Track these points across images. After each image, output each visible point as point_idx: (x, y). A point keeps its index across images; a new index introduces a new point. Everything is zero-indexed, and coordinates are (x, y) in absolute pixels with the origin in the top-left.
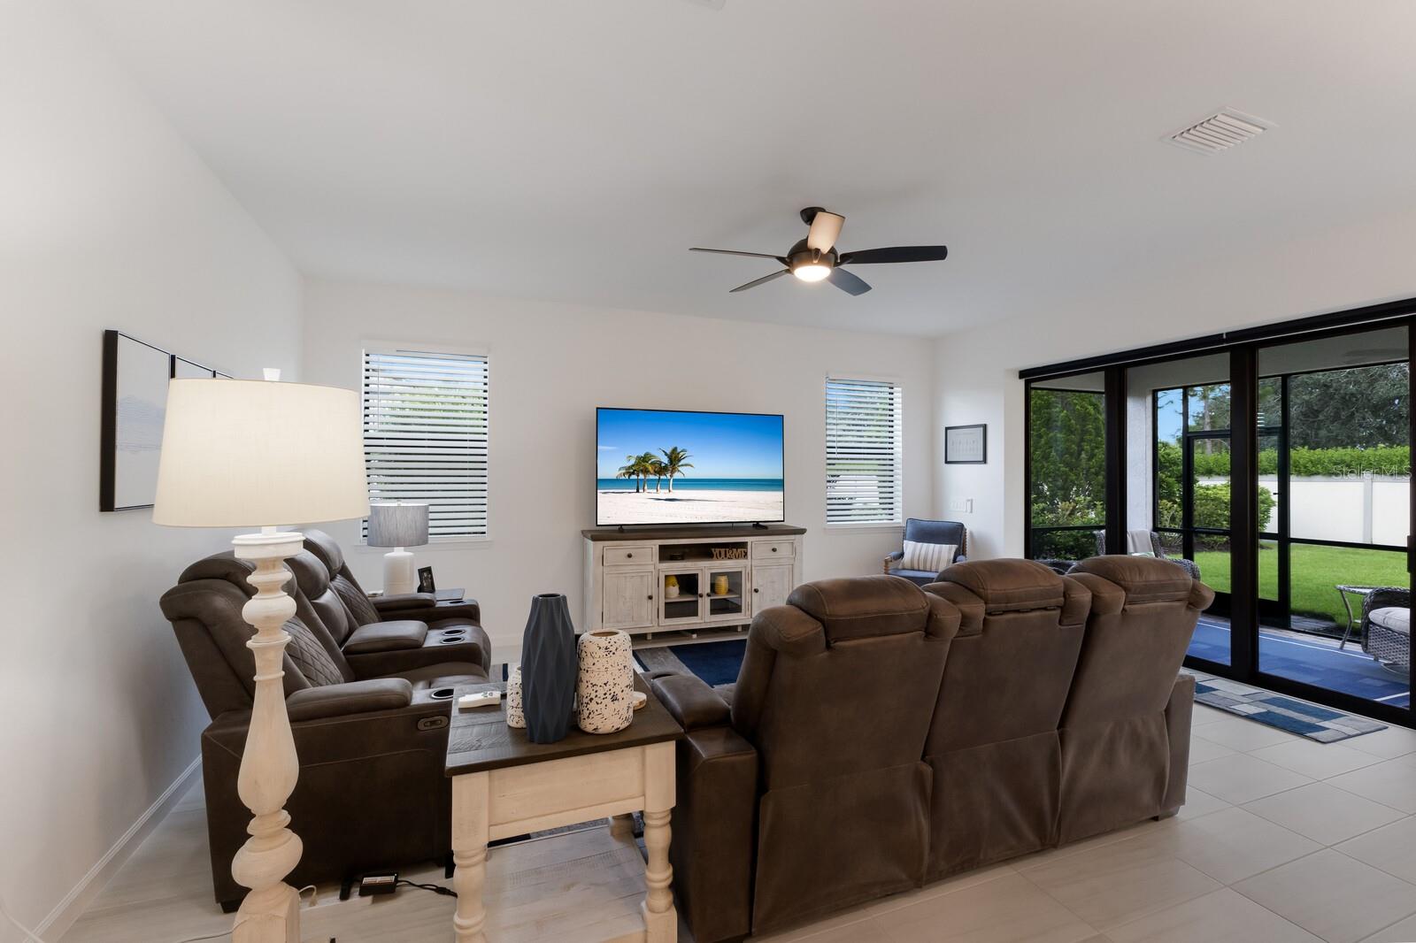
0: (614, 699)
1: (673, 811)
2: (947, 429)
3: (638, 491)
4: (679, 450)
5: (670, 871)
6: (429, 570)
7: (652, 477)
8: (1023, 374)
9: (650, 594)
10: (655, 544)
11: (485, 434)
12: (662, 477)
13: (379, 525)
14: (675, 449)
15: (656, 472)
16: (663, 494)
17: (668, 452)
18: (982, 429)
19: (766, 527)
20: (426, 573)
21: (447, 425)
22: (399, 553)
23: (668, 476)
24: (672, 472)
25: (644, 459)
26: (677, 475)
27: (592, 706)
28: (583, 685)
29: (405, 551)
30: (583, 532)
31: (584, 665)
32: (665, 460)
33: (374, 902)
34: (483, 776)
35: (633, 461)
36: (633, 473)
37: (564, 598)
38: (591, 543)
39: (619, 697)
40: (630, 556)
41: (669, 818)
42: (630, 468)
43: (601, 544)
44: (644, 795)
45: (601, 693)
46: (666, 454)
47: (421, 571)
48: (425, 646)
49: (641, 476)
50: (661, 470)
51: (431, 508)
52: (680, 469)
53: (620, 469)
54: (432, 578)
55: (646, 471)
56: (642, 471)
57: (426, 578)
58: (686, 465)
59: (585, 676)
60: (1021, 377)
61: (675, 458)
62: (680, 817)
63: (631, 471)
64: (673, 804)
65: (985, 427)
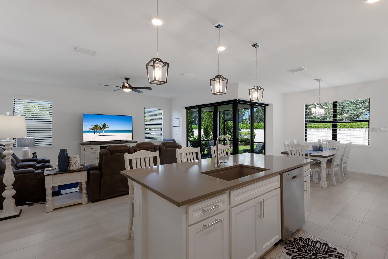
0: (76, 165)
1: (87, 182)
2: (173, 119)
3: (94, 134)
4: (105, 124)
5: (86, 191)
6: (35, 153)
7: (98, 130)
8: (186, 108)
9: (97, 157)
10: (99, 146)
11: (51, 120)
12: (101, 130)
13: (21, 142)
14: (104, 124)
15: (99, 129)
16: (101, 134)
17: (103, 124)
18: (178, 119)
19: (128, 141)
20: (34, 154)
21: (40, 118)
22: (27, 149)
23: (103, 130)
24: (104, 129)
25: (97, 126)
26: (105, 130)
27: (72, 166)
28: (70, 163)
29: (28, 148)
30: (80, 144)
31: (70, 160)
32: (102, 126)
33: (28, 206)
34: (51, 176)
35: (93, 127)
36: (93, 129)
37: (66, 149)
38: (82, 146)
39: (77, 164)
40: (92, 149)
41: (86, 183)
42: (92, 128)
43: (84, 146)
44: (81, 179)
45: (73, 164)
46: (102, 125)
47: (33, 154)
48: (36, 166)
49: (95, 130)
50: (101, 128)
51: (36, 139)
52: (106, 128)
53: (90, 128)
54: (36, 155)
55: (97, 129)
56: (96, 129)
57: (35, 155)
58: (107, 127)
59: (70, 162)
60: (185, 109)
61: (104, 126)
62: (88, 183)
63: (92, 129)
64: (87, 181)
65: (179, 119)
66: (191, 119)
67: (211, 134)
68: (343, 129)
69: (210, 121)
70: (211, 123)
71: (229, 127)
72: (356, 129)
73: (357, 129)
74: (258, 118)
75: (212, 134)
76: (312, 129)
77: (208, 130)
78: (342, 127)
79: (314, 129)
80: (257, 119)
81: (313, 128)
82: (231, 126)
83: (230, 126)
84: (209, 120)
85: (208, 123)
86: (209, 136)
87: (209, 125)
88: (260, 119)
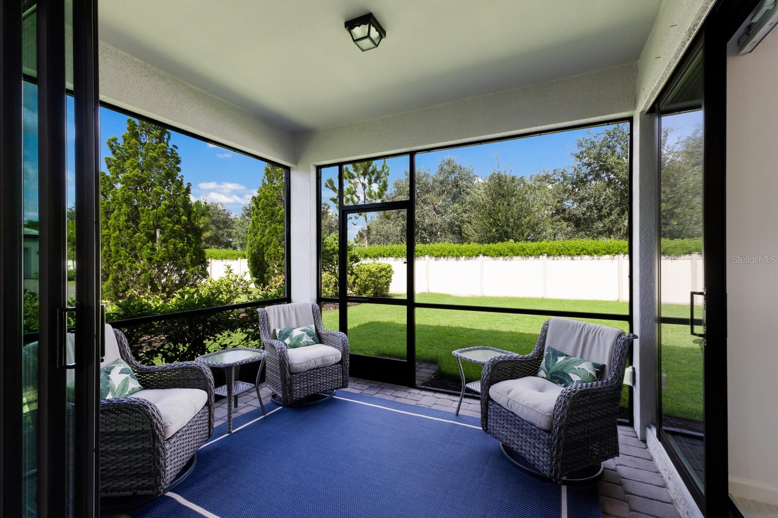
66: (193, 215)
67: (274, 272)
68: (579, 257)
69: (270, 232)
70: (273, 235)
71: (328, 251)
72: (605, 256)
73: (607, 256)
74: (381, 235)
75: (276, 272)
76: (515, 258)
77: (266, 258)
78: (578, 253)
79: (519, 258)
80: (379, 237)
81: (517, 255)
82: (333, 250)
83: (332, 247)
84: (266, 227)
85: (264, 236)
86: (269, 277)
87: (267, 243)
88: (385, 238)
